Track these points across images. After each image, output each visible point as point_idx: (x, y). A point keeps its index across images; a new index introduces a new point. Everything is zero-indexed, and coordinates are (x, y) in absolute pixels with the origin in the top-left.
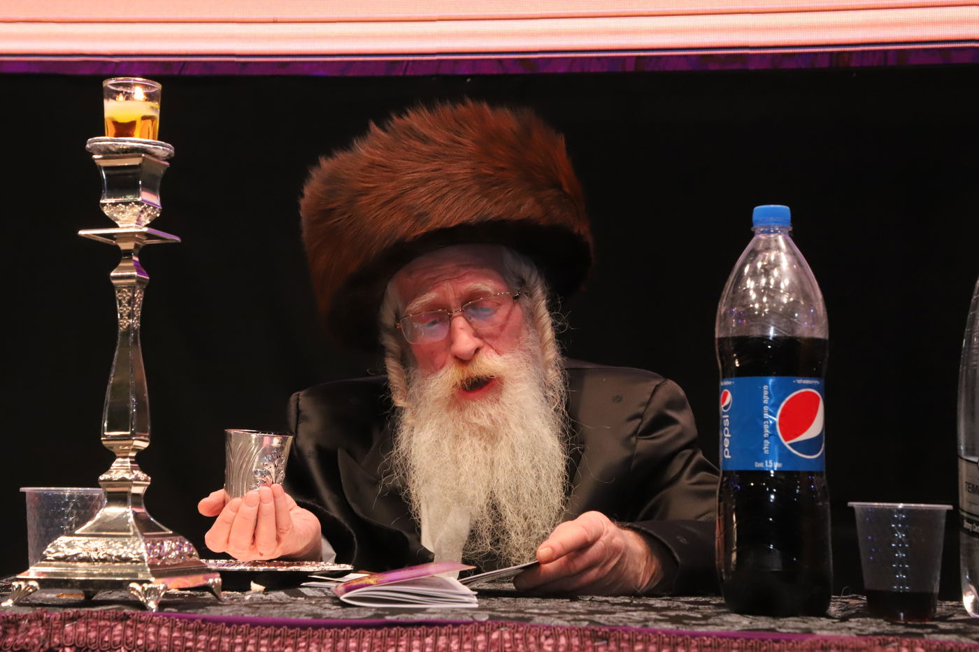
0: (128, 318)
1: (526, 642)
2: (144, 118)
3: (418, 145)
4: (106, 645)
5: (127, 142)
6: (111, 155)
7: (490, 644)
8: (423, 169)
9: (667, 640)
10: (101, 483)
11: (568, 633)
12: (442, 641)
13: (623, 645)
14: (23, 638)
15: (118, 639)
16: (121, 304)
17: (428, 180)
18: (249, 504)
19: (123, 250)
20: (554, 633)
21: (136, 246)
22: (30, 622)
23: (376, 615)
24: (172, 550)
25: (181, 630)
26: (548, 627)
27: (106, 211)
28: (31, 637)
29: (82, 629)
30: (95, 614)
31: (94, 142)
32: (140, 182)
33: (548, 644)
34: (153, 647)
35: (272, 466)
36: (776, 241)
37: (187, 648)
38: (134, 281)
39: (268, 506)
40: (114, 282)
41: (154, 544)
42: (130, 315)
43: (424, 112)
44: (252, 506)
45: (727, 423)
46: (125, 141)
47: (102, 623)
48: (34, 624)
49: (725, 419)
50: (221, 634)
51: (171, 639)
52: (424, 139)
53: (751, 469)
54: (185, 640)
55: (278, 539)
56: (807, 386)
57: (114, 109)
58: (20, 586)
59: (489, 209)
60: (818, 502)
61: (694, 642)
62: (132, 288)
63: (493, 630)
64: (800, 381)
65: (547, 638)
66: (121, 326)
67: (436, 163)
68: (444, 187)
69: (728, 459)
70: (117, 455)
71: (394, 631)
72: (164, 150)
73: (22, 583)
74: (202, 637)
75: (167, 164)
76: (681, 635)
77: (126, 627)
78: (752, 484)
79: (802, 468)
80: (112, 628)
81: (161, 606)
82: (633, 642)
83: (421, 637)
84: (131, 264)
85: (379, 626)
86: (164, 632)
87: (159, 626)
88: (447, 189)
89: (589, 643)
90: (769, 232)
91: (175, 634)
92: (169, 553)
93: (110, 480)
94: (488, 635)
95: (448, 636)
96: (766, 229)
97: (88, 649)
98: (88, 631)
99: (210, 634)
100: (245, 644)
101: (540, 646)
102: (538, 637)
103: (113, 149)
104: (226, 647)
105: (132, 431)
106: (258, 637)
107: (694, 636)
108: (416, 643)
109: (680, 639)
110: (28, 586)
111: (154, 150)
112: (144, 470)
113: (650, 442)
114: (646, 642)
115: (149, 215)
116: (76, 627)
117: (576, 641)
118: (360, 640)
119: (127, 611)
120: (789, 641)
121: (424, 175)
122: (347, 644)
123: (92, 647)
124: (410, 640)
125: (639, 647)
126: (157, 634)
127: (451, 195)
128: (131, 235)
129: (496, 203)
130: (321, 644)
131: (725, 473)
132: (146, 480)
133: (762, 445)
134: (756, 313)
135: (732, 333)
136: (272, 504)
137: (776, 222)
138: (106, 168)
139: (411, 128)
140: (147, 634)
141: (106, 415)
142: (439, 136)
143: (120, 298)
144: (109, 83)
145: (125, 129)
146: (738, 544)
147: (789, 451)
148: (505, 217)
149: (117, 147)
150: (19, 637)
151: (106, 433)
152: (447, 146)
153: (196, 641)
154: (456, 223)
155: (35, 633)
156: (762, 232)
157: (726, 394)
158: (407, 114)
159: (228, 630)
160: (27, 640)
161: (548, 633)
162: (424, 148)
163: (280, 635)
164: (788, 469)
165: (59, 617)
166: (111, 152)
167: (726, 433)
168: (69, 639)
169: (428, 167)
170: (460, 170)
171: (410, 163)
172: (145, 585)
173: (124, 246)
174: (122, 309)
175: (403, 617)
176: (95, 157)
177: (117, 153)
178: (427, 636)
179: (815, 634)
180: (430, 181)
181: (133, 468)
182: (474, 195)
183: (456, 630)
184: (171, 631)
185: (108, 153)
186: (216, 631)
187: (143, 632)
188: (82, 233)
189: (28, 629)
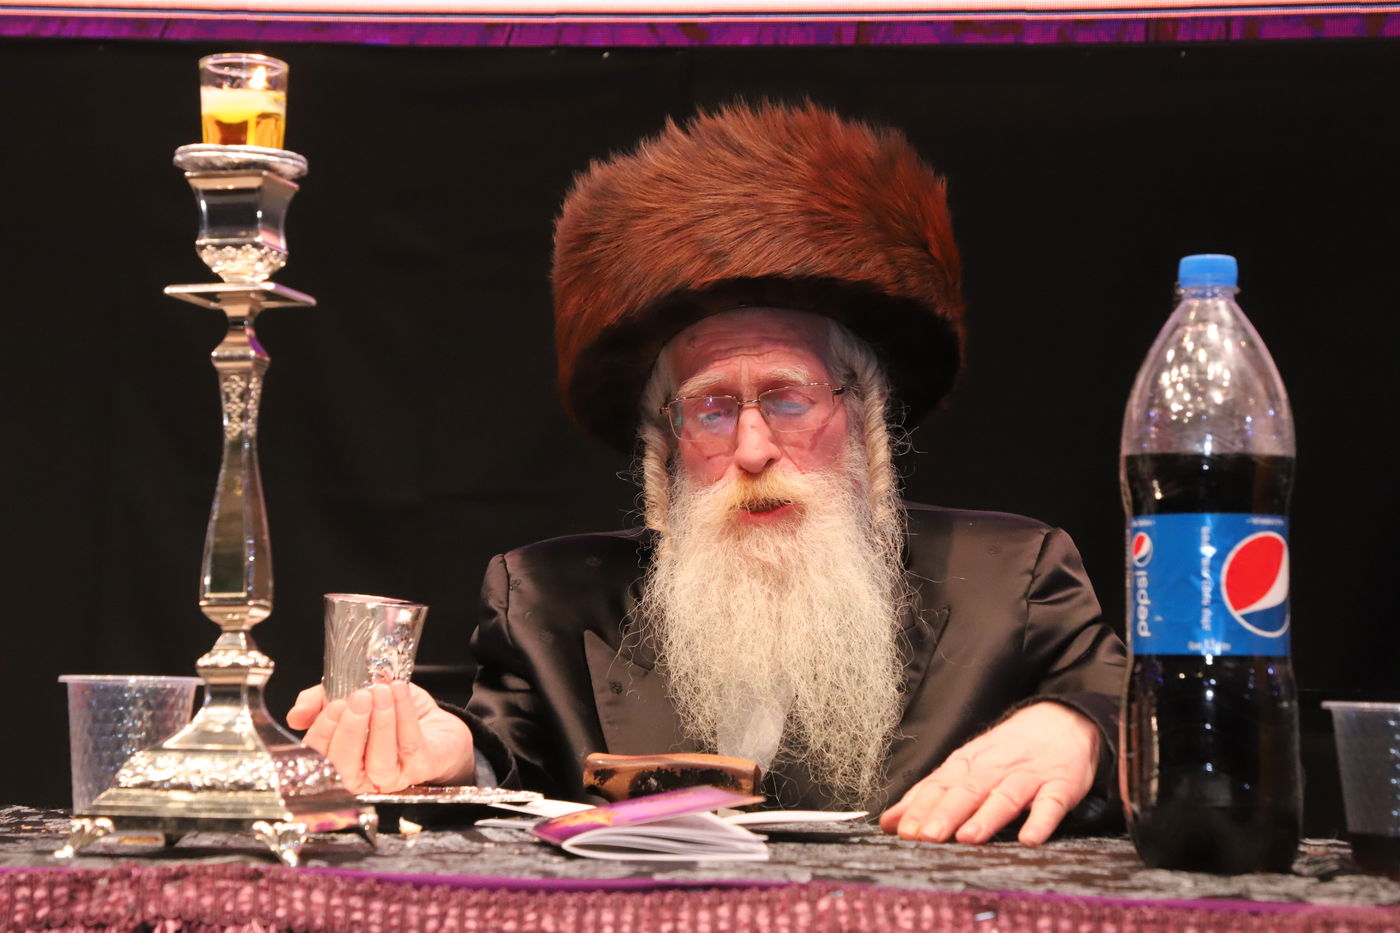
0: (238, 421)
1: (872, 915)
2: (264, 116)
3: (728, 156)
4: (228, 917)
5: (237, 154)
6: (214, 172)
7: (817, 917)
8: (729, 191)
9: (1087, 912)
10: (200, 671)
11: (935, 901)
12: (744, 913)
13: (1021, 919)
14: (102, 905)
15: (246, 908)
16: (228, 399)
17: (736, 207)
18: (355, 709)
19: (233, 318)
20: (913, 901)
21: (251, 313)
22: (111, 881)
23: (637, 874)
24: (310, 773)
25: (345, 894)
26: (904, 892)
27: (206, 257)
28: (114, 904)
29: (191, 893)
30: (210, 871)
31: (187, 153)
32: (259, 214)
33: (905, 918)
34: (301, 921)
35: (395, 653)
36: (1217, 309)
37: (354, 923)
38: (247, 364)
39: (385, 714)
40: (218, 365)
41: (285, 764)
42: (243, 416)
43: (745, 113)
44: (360, 714)
45: (1143, 582)
46: (237, 151)
47: (221, 884)
48: (117, 885)
49: (1140, 576)
50: (405, 901)
51: (329, 909)
52: (739, 151)
53: (1181, 651)
54: (350, 910)
55: (400, 763)
56: (1267, 529)
57: (216, 103)
58: (83, 827)
59: (815, 260)
60: (1282, 701)
61: (1129, 915)
62: (245, 374)
63: (820, 896)
64: (1256, 520)
65: (904, 907)
66: (230, 432)
67: (750, 185)
68: (756, 220)
69: (1145, 638)
70: (225, 628)
71: (669, 897)
72: (293, 164)
73: (86, 822)
74: (377, 906)
75: (296, 186)
76: (1108, 904)
77: (258, 889)
78: (1182, 676)
79: (1257, 652)
80: (237, 892)
81: (304, 855)
82: (1033, 915)
83: (712, 907)
84: (244, 339)
85: (647, 890)
86: (318, 897)
87: (309, 889)
88: (759, 224)
89: (967, 916)
90: (1203, 296)
91: (336, 901)
92: (304, 778)
93: (215, 667)
94: (813, 904)
95: (753, 904)
96: (1200, 292)
97: (200, 923)
98: (200, 896)
99: (388, 900)
100: (442, 917)
101: (893, 920)
102: (889, 907)
103: (219, 163)
104: (414, 920)
105: (248, 592)
106: (463, 906)
107: (1128, 905)
108: (704, 916)
109: (1107, 911)
110: (96, 827)
111: (277, 166)
112: (264, 651)
113: (1048, 608)
114: (1056, 914)
115: (271, 264)
116: (181, 890)
117: (947, 914)
118: (618, 909)
119: (254, 864)
120: (1273, 913)
121: (731, 200)
122: (598, 917)
123: (207, 920)
124: (695, 909)
125: (1044, 923)
126: (307, 901)
127: (764, 233)
128: (243, 295)
129: (828, 253)
130: (559, 916)
131: (1138, 658)
132: (267, 667)
133: (1199, 615)
134: (1174, 418)
135: (1150, 447)
136: (391, 711)
137: (1216, 281)
138: (208, 193)
139: (722, 133)
140: (291, 901)
141: (207, 565)
142: (763, 148)
143: (228, 390)
144: (208, 63)
145: (233, 133)
146: (1160, 767)
147: (1240, 626)
148: (836, 274)
149: (225, 160)
150: (94, 903)
151: (208, 595)
152: (769, 164)
153: (366, 911)
154: (765, 272)
155: (119, 899)
156: (1195, 296)
157: (1140, 541)
158: (721, 113)
159: (415, 895)
160: (107, 909)
161: (904, 900)
162: (737, 163)
163: (496, 903)
164: (1239, 652)
165: (155, 874)
166: (214, 167)
167: (1142, 597)
168: (172, 908)
169: (738, 189)
170: (784, 199)
171: (713, 182)
172: (278, 825)
173: (233, 311)
174: (232, 407)
175: (680, 876)
176: (188, 174)
177: (224, 168)
178: (721, 903)
179: (1310, 905)
180: (737, 209)
181: (249, 648)
182: (797, 237)
183: (764, 896)
184: (329, 894)
185: (209, 169)
186: (397, 897)
187: (284, 897)
188: (168, 290)
189: (107, 893)
